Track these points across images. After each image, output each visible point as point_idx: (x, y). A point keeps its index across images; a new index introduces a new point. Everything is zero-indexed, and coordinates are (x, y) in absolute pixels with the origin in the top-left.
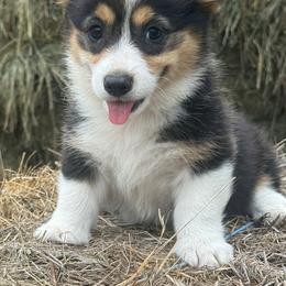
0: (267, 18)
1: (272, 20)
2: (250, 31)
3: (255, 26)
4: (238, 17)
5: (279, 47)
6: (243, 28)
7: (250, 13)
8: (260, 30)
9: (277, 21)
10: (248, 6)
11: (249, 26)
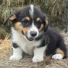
0: (53, 4)
1: (54, 4)
2: (50, 6)
3: (51, 5)
4: (48, 3)
5: (56, 9)
6: (49, 5)
7: (50, 3)
8: (52, 6)
9: (55, 4)
10: (50, 1)
11: (50, 5)
